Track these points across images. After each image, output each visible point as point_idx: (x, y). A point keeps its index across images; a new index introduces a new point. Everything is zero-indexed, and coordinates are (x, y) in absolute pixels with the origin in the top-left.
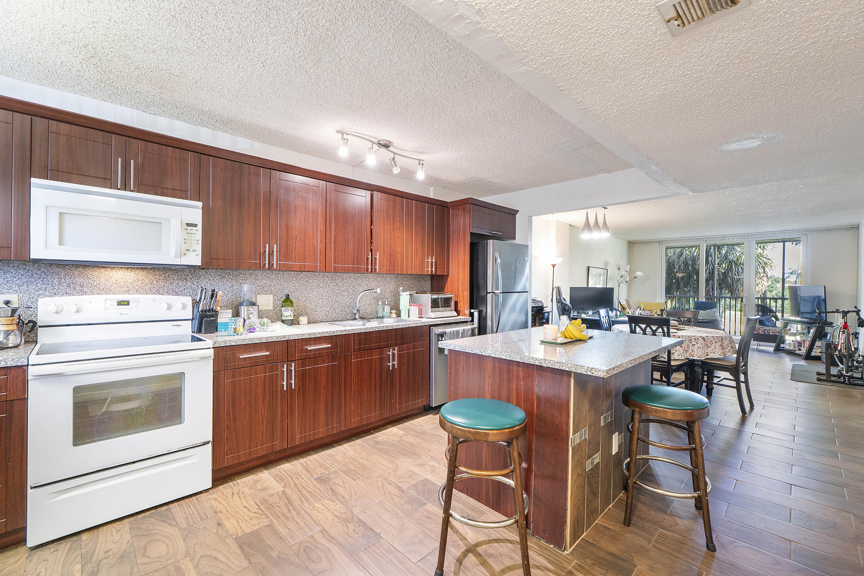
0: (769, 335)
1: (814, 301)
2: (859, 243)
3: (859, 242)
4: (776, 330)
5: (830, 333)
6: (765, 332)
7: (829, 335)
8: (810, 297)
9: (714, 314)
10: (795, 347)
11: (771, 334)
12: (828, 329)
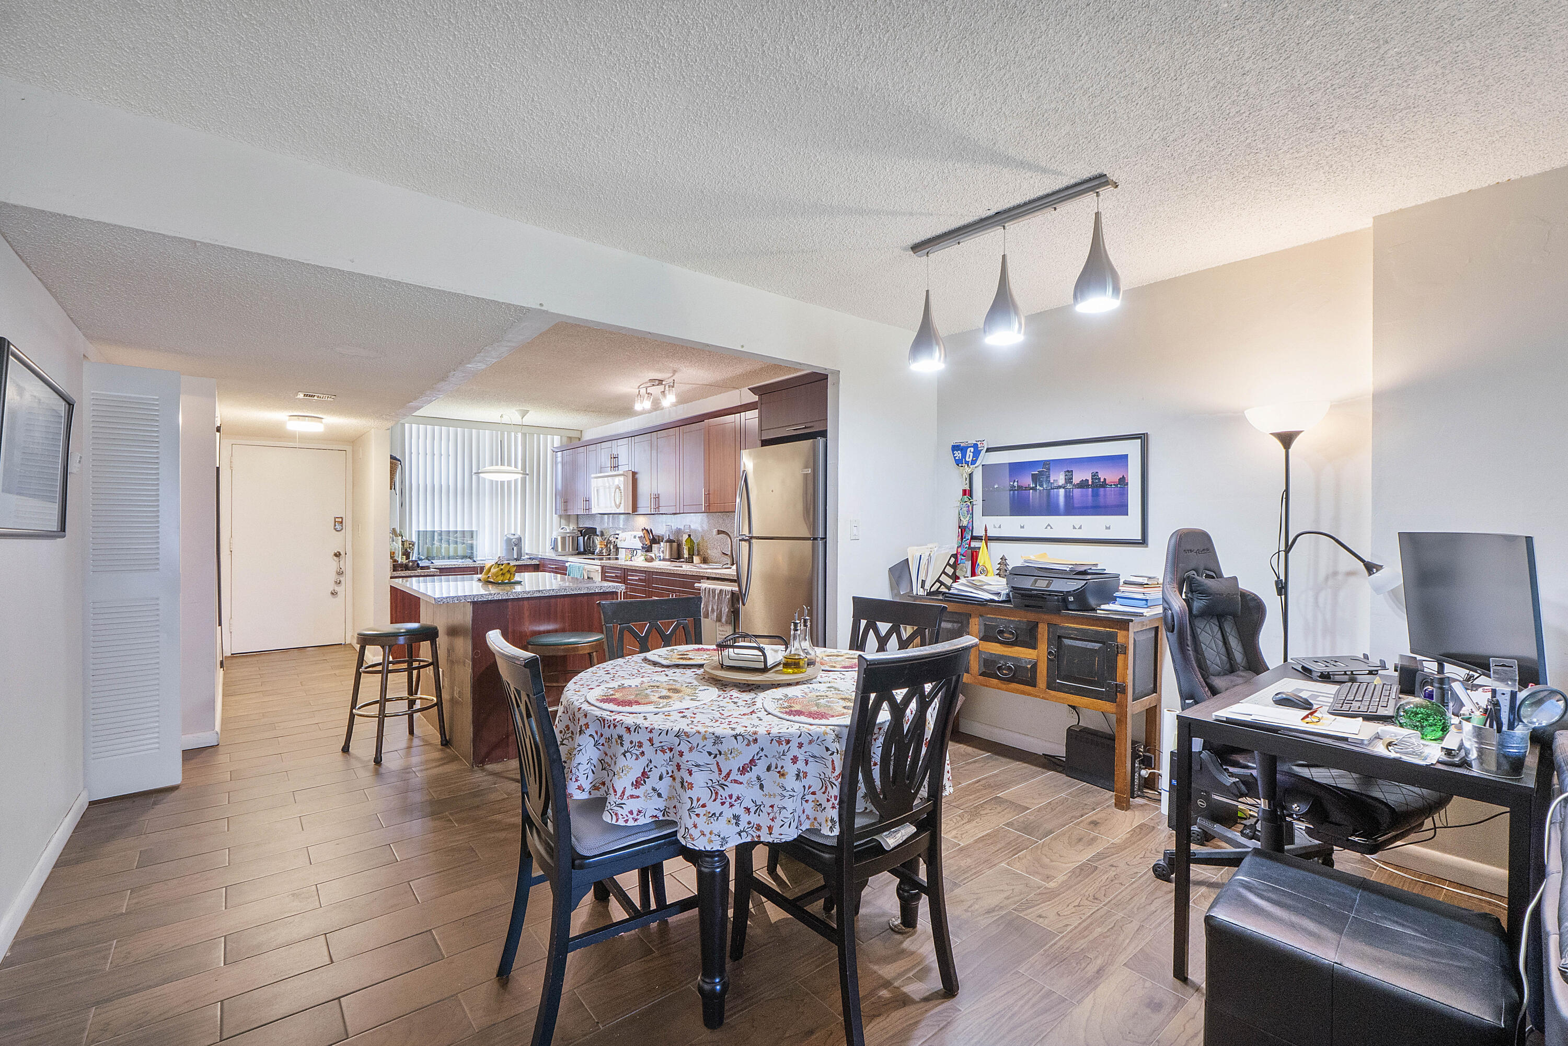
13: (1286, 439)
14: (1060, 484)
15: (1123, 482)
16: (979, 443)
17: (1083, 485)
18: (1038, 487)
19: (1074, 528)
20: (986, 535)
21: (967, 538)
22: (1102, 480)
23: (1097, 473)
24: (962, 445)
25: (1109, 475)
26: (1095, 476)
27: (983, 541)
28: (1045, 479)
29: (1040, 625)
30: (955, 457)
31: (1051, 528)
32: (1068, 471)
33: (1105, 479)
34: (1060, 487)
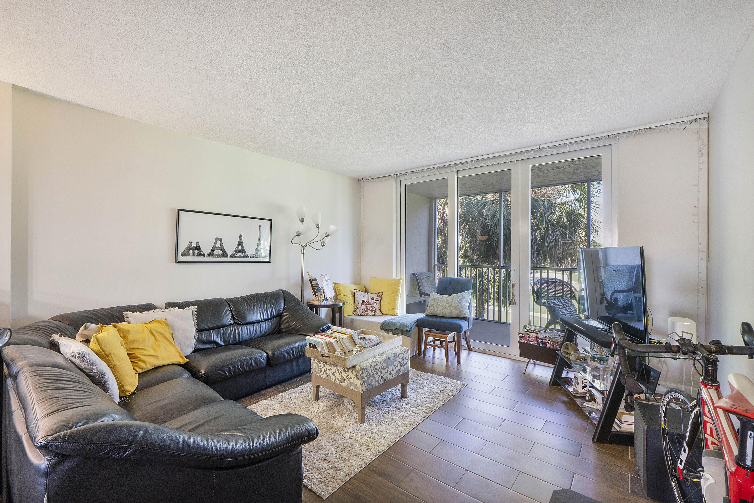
0: (545, 348)
1: (631, 273)
6: (538, 343)
8: (624, 266)
9: (459, 303)
10: (584, 385)
11: (548, 346)
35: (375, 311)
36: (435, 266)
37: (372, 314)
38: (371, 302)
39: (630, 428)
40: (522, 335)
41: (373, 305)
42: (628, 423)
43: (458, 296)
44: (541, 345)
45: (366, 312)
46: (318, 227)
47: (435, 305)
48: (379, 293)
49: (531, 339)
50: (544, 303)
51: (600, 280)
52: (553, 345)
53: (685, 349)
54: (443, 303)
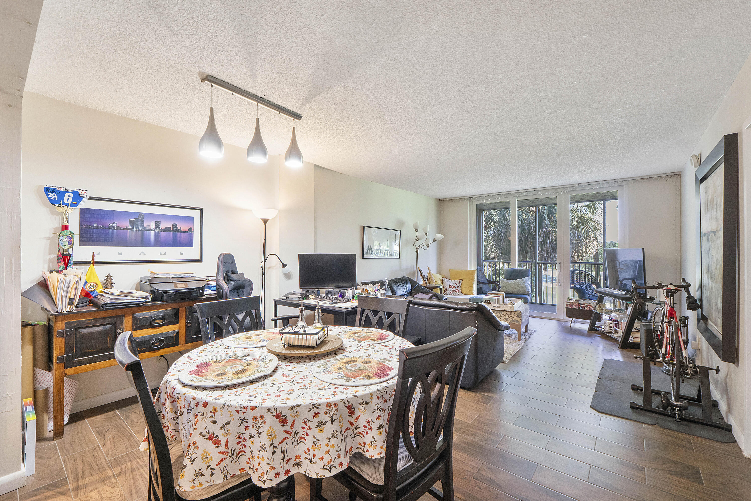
0: (583, 310)
1: (635, 266)
2: (682, 195)
3: (682, 193)
4: (591, 304)
5: (650, 312)
6: (579, 307)
7: (650, 314)
8: (631, 261)
9: (524, 284)
10: (611, 327)
11: (586, 308)
12: (649, 307)
13: (265, 221)
14: (152, 228)
15: (191, 230)
16: (80, 192)
17: (167, 230)
18: (134, 229)
19: (161, 254)
20: (93, 260)
21: (71, 263)
22: (179, 228)
23: (176, 224)
24: (57, 189)
25: (183, 226)
26: (175, 226)
27: (92, 264)
28: (140, 224)
29: (181, 310)
30: (49, 198)
31: (144, 254)
32: (157, 221)
33: (181, 228)
34: (151, 230)
35: (459, 292)
36: (483, 261)
37: (457, 294)
38: (456, 286)
39: (638, 341)
40: (568, 303)
41: (457, 288)
42: (637, 338)
43: (522, 280)
44: (581, 308)
45: (453, 293)
46: (427, 235)
47: (506, 286)
48: (460, 280)
49: (574, 305)
50: (573, 287)
51: (616, 269)
52: (589, 308)
53: (660, 286)
54: (512, 284)
